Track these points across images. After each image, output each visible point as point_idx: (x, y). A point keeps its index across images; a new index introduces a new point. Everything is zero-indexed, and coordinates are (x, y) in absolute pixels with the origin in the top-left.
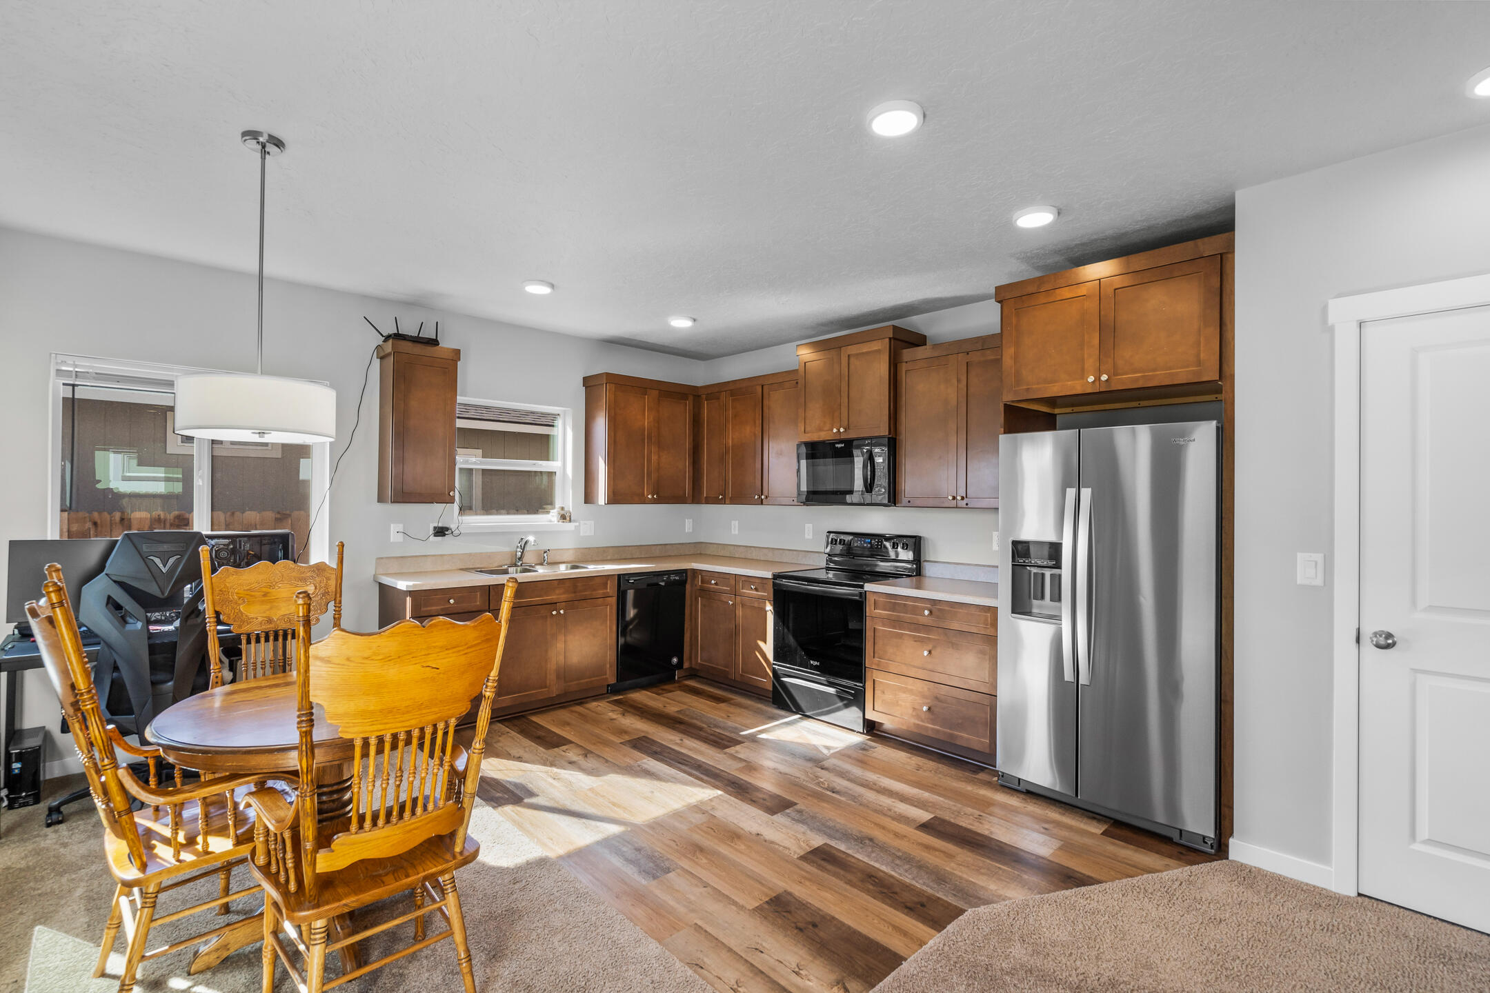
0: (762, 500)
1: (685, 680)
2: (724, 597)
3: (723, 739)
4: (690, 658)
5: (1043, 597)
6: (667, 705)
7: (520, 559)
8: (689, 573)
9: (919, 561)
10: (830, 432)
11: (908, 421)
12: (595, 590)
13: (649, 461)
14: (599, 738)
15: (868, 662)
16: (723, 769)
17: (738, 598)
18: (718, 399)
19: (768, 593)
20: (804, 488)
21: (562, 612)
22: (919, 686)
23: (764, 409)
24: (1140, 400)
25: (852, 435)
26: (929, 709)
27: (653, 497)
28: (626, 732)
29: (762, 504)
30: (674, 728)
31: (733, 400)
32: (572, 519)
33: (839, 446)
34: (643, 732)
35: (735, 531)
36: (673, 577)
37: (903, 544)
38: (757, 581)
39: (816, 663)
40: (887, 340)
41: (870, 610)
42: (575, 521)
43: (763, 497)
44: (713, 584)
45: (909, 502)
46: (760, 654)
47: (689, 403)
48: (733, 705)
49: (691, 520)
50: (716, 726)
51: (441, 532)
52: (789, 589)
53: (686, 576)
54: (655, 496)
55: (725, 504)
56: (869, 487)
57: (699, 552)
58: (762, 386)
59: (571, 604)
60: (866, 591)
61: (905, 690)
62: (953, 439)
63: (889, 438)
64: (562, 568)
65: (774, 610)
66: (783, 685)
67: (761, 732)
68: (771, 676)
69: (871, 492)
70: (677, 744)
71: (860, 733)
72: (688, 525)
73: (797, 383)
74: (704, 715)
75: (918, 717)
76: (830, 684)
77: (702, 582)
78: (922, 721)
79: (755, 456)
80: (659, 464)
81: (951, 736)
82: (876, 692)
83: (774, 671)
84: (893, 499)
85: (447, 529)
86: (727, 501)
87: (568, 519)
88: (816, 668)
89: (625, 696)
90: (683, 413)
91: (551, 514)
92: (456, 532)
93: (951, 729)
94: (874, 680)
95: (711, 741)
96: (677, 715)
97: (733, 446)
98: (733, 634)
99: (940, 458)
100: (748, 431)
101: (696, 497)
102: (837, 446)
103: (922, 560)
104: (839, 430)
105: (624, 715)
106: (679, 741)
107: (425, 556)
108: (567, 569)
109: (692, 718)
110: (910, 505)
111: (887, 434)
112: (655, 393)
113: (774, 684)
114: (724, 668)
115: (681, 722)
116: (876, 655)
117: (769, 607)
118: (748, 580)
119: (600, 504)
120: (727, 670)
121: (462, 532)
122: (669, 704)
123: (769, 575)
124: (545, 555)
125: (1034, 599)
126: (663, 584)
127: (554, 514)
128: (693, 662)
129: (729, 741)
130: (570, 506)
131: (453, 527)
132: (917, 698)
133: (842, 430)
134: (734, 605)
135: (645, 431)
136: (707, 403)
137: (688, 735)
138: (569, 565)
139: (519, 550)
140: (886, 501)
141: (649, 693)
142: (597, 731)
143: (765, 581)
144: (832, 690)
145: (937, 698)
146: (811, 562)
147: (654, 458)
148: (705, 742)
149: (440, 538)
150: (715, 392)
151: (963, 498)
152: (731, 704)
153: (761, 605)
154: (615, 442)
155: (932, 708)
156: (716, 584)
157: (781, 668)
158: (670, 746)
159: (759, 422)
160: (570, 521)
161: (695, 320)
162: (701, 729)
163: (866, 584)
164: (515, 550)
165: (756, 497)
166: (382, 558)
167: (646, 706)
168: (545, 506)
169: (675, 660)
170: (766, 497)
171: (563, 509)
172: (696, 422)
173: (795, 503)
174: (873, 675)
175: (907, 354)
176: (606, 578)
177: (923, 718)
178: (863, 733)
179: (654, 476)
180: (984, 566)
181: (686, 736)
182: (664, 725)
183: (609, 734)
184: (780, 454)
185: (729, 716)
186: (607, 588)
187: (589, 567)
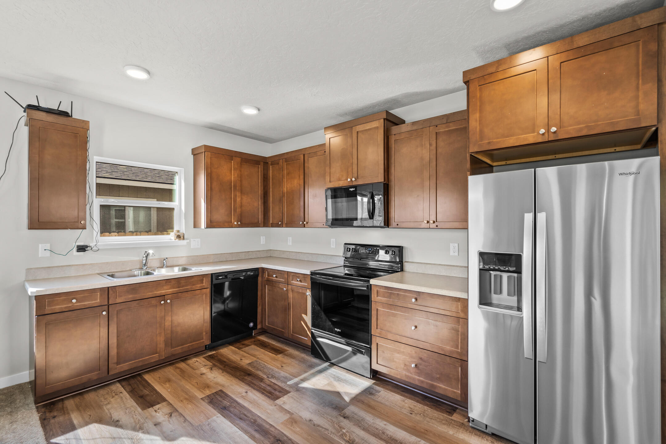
0: (304, 224)
1: (259, 335)
2: (281, 286)
3: (275, 390)
4: (262, 322)
5: (501, 292)
6: (243, 358)
7: (145, 265)
8: (260, 270)
9: (402, 262)
10: (346, 181)
11: (396, 172)
12: (194, 285)
13: (235, 201)
14: (187, 394)
15: (374, 331)
16: (271, 423)
17: (290, 287)
18: (278, 164)
19: (307, 284)
20: (330, 217)
21: (169, 301)
22: (409, 349)
23: (306, 169)
24: (555, 154)
25: (360, 182)
26: (416, 365)
27: (237, 223)
28: (208, 386)
29: (304, 227)
30: (242, 380)
31: (286, 165)
32: (185, 237)
33: (352, 190)
34: (221, 385)
35: (290, 243)
36: (249, 273)
37: (392, 251)
38: (301, 276)
39: (338, 330)
40: (382, 120)
41: (374, 297)
42: (187, 239)
43: (305, 223)
44: (274, 277)
45: (398, 225)
46: (303, 322)
47: (261, 167)
48: (287, 356)
49: (264, 237)
50: (273, 377)
51: (82, 249)
52: (321, 282)
53: (258, 272)
54: (239, 223)
55: (283, 227)
56: (371, 215)
57: (269, 256)
58: (304, 155)
59: (176, 296)
60: (371, 285)
61: (399, 352)
62: (427, 183)
63: (384, 184)
64: (176, 269)
65: (311, 294)
66: (318, 343)
67: (303, 380)
68: (311, 336)
69: (373, 219)
70: (242, 397)
71: (368, 378)
72: (263, 240)
73: (325, 152)
74: (266, 366)
75: (408, 370)
76: (348, 344)
77: (268, 276)
78: (411, 373)
79: (300, 198)
80: (241, 203)
81: (432, 386)
82: (378, 351)
83: (312, 334)
84: (387, 223)
85: (87, 247)
86: (284, 225)
87: (182, 238)
88: (339, 333)
89: (217, 351)
90: (256, 173)
91: (171, 235)
92: (95, 248)
93: (431, 380)
94: (377, 343)
95: (267, 392)
96: (247, 367)
97: (286, 192)
98: (286, 309)
99: (418, 196)
100: (296, 183)
101: (266, 223)
102: (350, 189)
103: (404, 261)
104: (351, 180)
105: (211, 369)
106: (244, 394)
107: (70, 266)
108: (179, 271)
109: (258, 369)
110: (398, 227)
111: (383, 181)
112: (239, 159)
113: (312, 341)
114: (281, 330)
115: (249, 374)
116: (378, 327)
117: (309, 293)
118: (296, 275)
119: (202, 228)
120: (284, 331)
121: (100, 248)
122: (245, 357)
123: (308, 273)
124: (165, 261)
125: (495, 293)
126: (242, 278)
127: (172, 235)
128: (264, 325)
129: (280, 392)
130: (183, 230)
131: (92, 245)
132: (407, 357)
133: (353, 179)
134: (287, 290)
135: (232, 182)
136: (272, 167)
137: (252, 387)
138: (181, 268)
139: (144, 259)
140: (382, 224)
141: (233, 348)
142: (188, 387)
143: (306, 276)
144: (349, 349)
145: (421, 359)
146: (334, 262)
147: (238, 199)
148: (263, 393)
149: (81, 253)
150: (275, 160)
151: (434, 222)
152: (285, 355)
153: (304, 292)
154: (211, 189)
155: (418, 365)
156: (276, 277)
157: (316, 332)
158: (237, 399)
159: (302, 177)
160: (184, 239)
161: (259, 110)
162: (261, 380)
163: (371, 280)
164: (142, 259)
165: (301, 223)
166: (31, 269)
167: (229, 359)
168: (168, 230)
169: (251, 325)
170: (307, 223)
171: (178, 231)
172: (265, 178)
173: (325, 226)
174: (375, 340)
175: (395, 130)
176: (202, 277)
177: (412, 371)
178: (370, 378)
179: (238, 210)
180: (444, 265)
181: (250, 388)
182: (237, 378)
183: (196, 389)
184: (315, 196)
185: (282, 366)
186: (203, 283)
187: (193, 269)
